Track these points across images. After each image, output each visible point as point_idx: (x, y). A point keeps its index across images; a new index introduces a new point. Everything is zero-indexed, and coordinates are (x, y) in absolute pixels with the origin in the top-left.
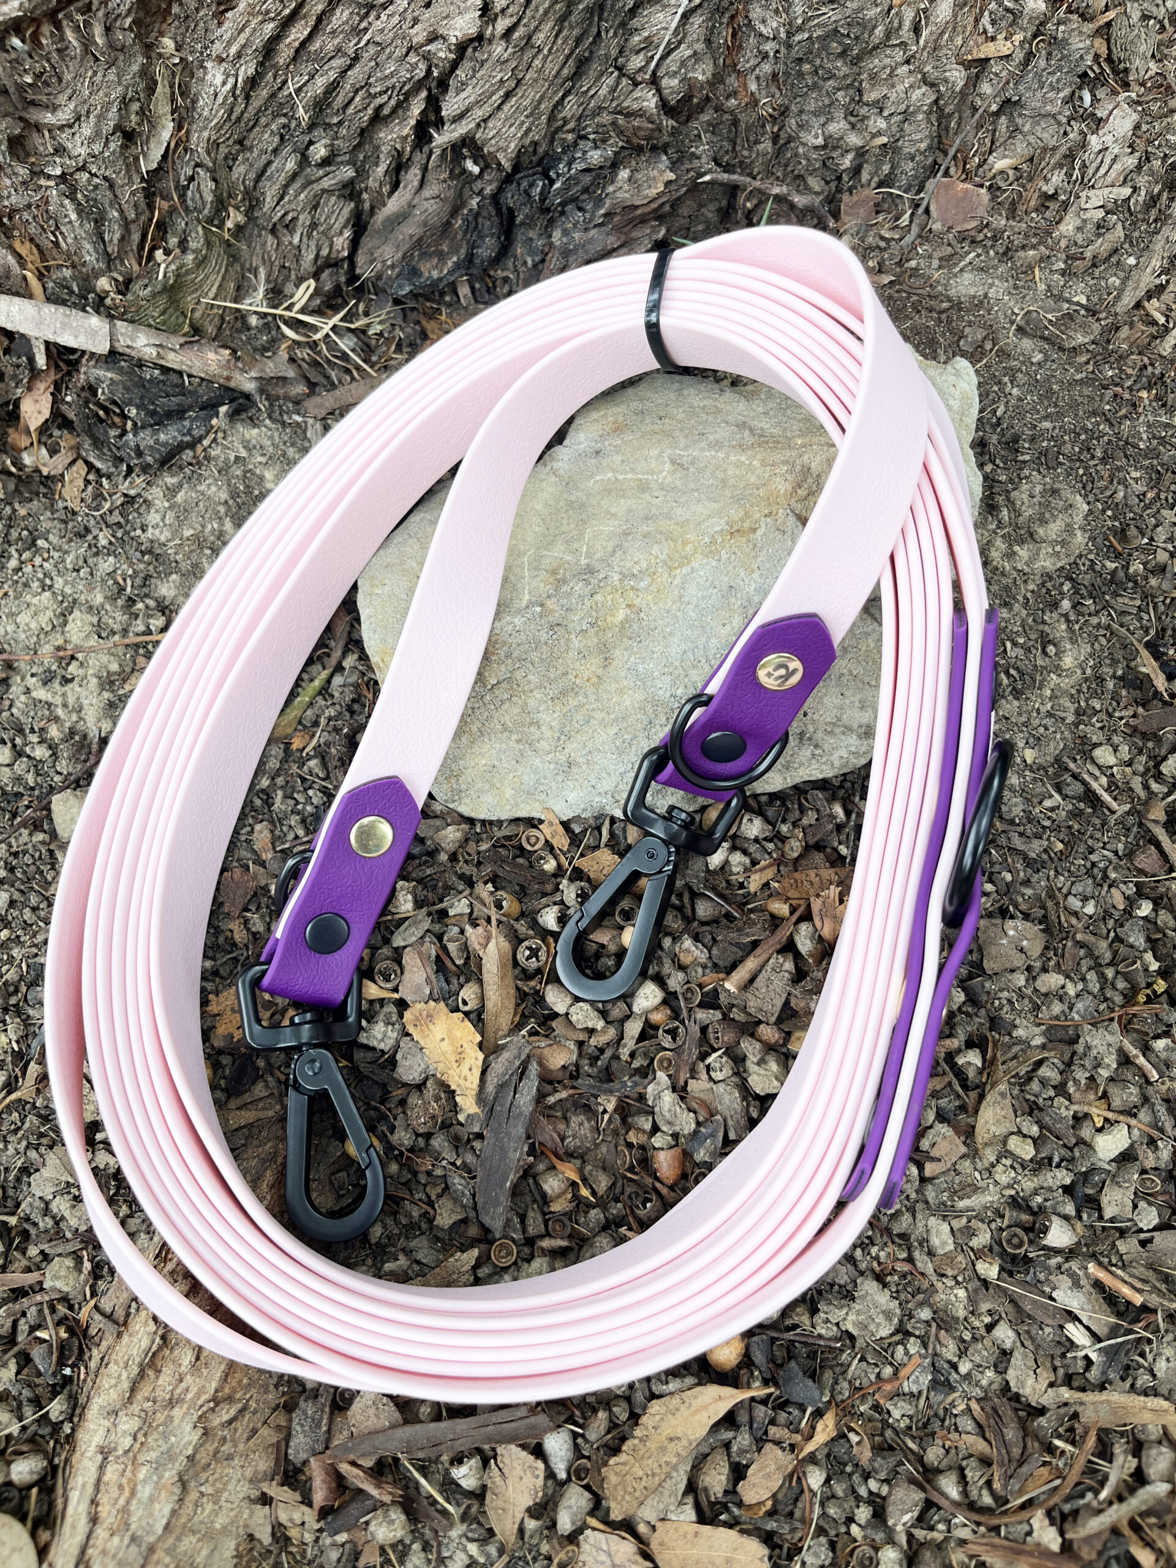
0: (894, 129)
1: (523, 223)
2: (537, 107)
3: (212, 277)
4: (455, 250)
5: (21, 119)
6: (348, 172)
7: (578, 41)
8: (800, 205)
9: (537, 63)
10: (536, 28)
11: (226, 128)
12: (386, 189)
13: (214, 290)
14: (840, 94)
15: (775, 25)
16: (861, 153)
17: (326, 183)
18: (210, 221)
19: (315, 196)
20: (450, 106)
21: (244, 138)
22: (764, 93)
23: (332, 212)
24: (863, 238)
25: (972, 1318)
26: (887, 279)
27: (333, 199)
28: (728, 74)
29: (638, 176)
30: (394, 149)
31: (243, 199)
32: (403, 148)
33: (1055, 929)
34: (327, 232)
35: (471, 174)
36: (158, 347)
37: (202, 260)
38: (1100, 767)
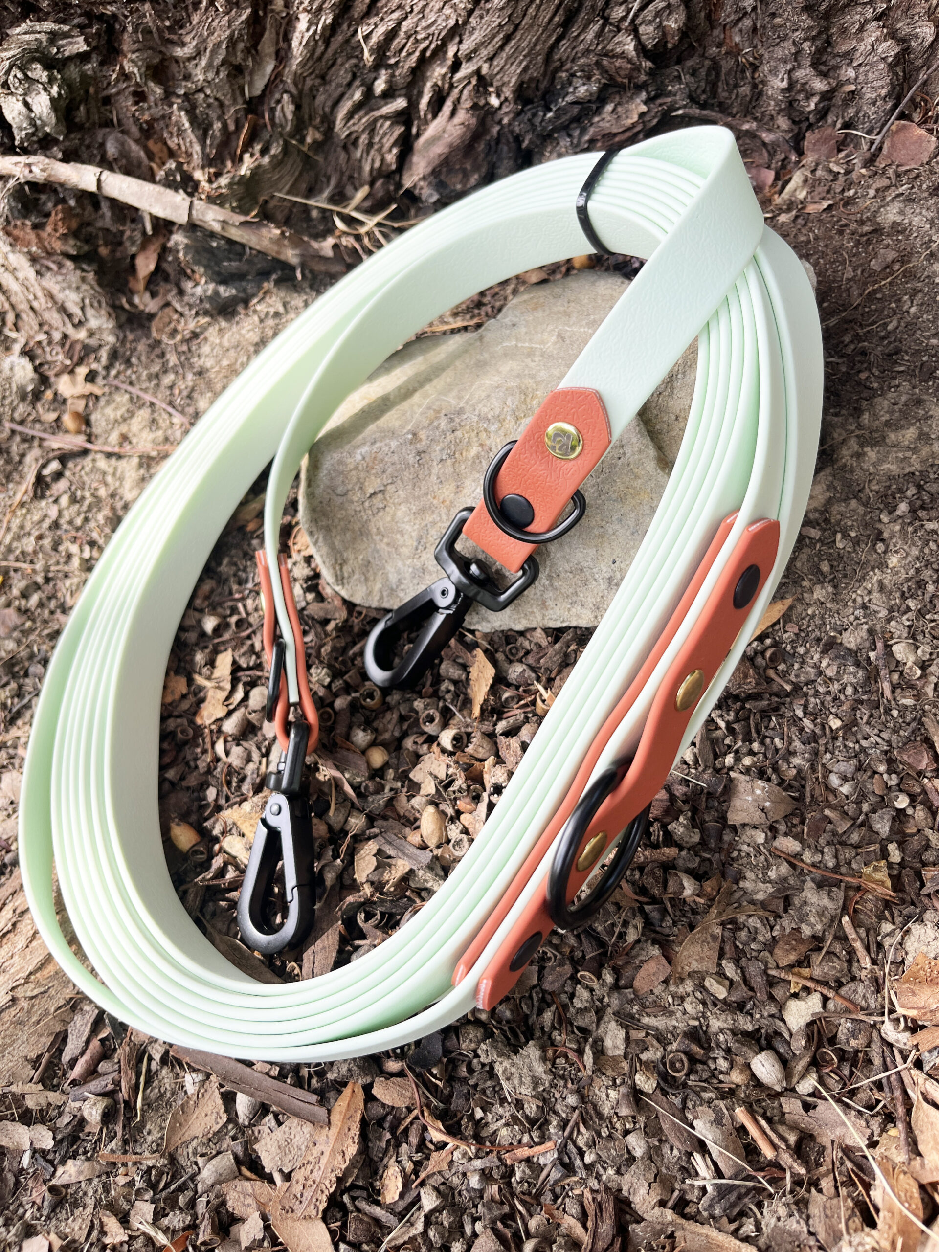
0: (861, 77)
2: (534, 48)
3: (287, 178)
4: (476, 168)
5: (161, 52)
6: (401, 103)
8: (767, 140)
11: (310, 64)
12: (430, 116)
13: (287, 188)
14: (806, 46)
16: (827, 96)
17: (384, 111)
18: (291, 134)
19: (376, 120)
20: (466, 48)
21: (326, 74)
22: (747, 44)
23: (385, 134)
24: (813, 171)
25: (615, 1120)
26: (825, 204)
27: (388, 123)
28: (712, 28)
29: (619, 109)
30: (436, 85)
31: (322, 122)
32: (443, 84)
33: (808, 800)
34: (379, 150)
35: (492, 107)
36: (224, 222)
37: (278, 163)
38: (898, 662)
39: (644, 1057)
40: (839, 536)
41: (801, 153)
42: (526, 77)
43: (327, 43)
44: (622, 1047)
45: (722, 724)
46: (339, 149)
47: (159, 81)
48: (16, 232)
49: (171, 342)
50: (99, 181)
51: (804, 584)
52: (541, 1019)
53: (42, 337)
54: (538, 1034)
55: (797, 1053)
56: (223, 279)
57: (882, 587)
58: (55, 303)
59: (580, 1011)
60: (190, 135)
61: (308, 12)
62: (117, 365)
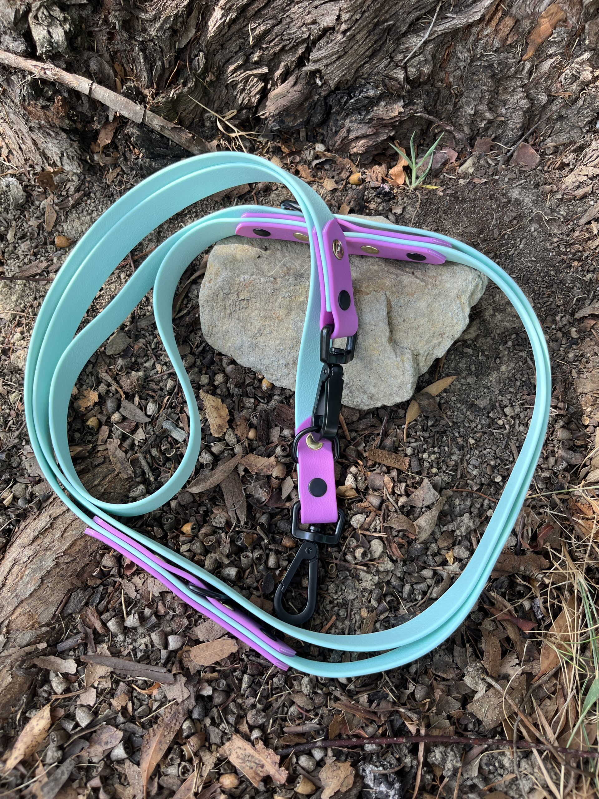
0: (508, 115)
1: (334, 113)
2: (351, 65)
4: (302, 116)
5: (131, 13)
6: (265, 70)
7: (376, 42)
8: (457, 137)
9: (356, 47)
10: (358, 33)
11: (217, 37)
12: (280, 81)
14: (487, 94)
15: (466, 55)
16: (490, 122)
17: (255, 72)
18: (199, 76)
19: (249, 76)
20: (314, 55)
21: (224, 44)
22: (455, 83)
23: (253, 86)
24: (478, 160)
26: (485, 180)
27: (256, 80)
28: (441, 71)
29: (388, 106)
30: (287, 65)
31: (217, 70)
32: (291, 66)
33: (459, 477)
34: (248, 94)
35: (317, 85)
36: (163, 127)
37: (191, 92)
40: (480, 354)
41: (472, 146)
42: (343, 79)
43: (230, 27)
46: (223, 87)
47: (127, 31)
49: (117, 189)
50: (90, 88)
51: (462, 374)
60: (142, 66)
61: (222, 9)
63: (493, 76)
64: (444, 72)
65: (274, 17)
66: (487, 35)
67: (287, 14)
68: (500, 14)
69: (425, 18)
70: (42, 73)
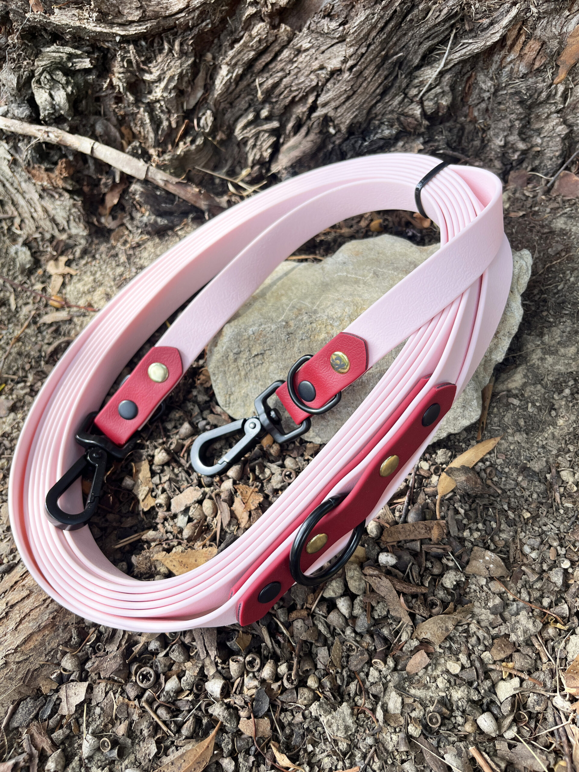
0: (545, 144)
2: (362, 106)
3: (203, 159)
5: (136, 76)
6: (275, 124)
7: (386, 78)
9: (365, 84)
10: (365, 68)
11: (225, 95)
12: (292, 134)
13: (203, 164)
14: (517, 123)
15: (489, 84)
16: (524, 153)
17: (265, 127)
18: (209, 134)
19: (259, 132)
20: (322, 99)
21: (233, 102)
22: (481, 117)
23: (264, 141)
24: (514, 193)
25: (396, 753)
26: (521, 214)
27: (267, 135)
28: (464, 106)
29: (407, 145)
30: (298, 117)
31: (227, 129)
32: (302, 117)
33: (512, 560)
34: (260, 149)
35: (330, 134)
36: (166, 182)
37: (199, 149)
38: (563, 481)
39: (413, 715)
40: (530, 405)
41: (506, 182)
42: (355, 121)
43: (237, 84)
44: (400, 708)
45: (462, 511)
46: (235, 146)
47: (132, 94)
48: (34, 172)
49: (123, 248)
50: (92, 148)
51: (509, 431)
52: (348, 688)
53: (37, 235)
54: (347, 698)
55: (505, 714)
56: (160, 214)
57: (554, 437)
58: (49, 216)
59: (372, 684)
60: (149, 127)
61: (228, 65)
62: (86, 257)
63: (522, 102)
64: (466, 107)
65: (282, 70)
66: (511, 62)
67: (295, 65)
68: (523, 38)
69: (439, 49)
70: (46, 136)
